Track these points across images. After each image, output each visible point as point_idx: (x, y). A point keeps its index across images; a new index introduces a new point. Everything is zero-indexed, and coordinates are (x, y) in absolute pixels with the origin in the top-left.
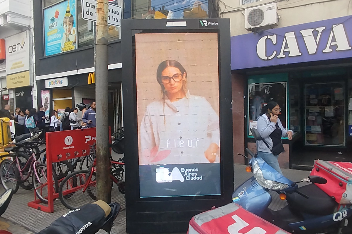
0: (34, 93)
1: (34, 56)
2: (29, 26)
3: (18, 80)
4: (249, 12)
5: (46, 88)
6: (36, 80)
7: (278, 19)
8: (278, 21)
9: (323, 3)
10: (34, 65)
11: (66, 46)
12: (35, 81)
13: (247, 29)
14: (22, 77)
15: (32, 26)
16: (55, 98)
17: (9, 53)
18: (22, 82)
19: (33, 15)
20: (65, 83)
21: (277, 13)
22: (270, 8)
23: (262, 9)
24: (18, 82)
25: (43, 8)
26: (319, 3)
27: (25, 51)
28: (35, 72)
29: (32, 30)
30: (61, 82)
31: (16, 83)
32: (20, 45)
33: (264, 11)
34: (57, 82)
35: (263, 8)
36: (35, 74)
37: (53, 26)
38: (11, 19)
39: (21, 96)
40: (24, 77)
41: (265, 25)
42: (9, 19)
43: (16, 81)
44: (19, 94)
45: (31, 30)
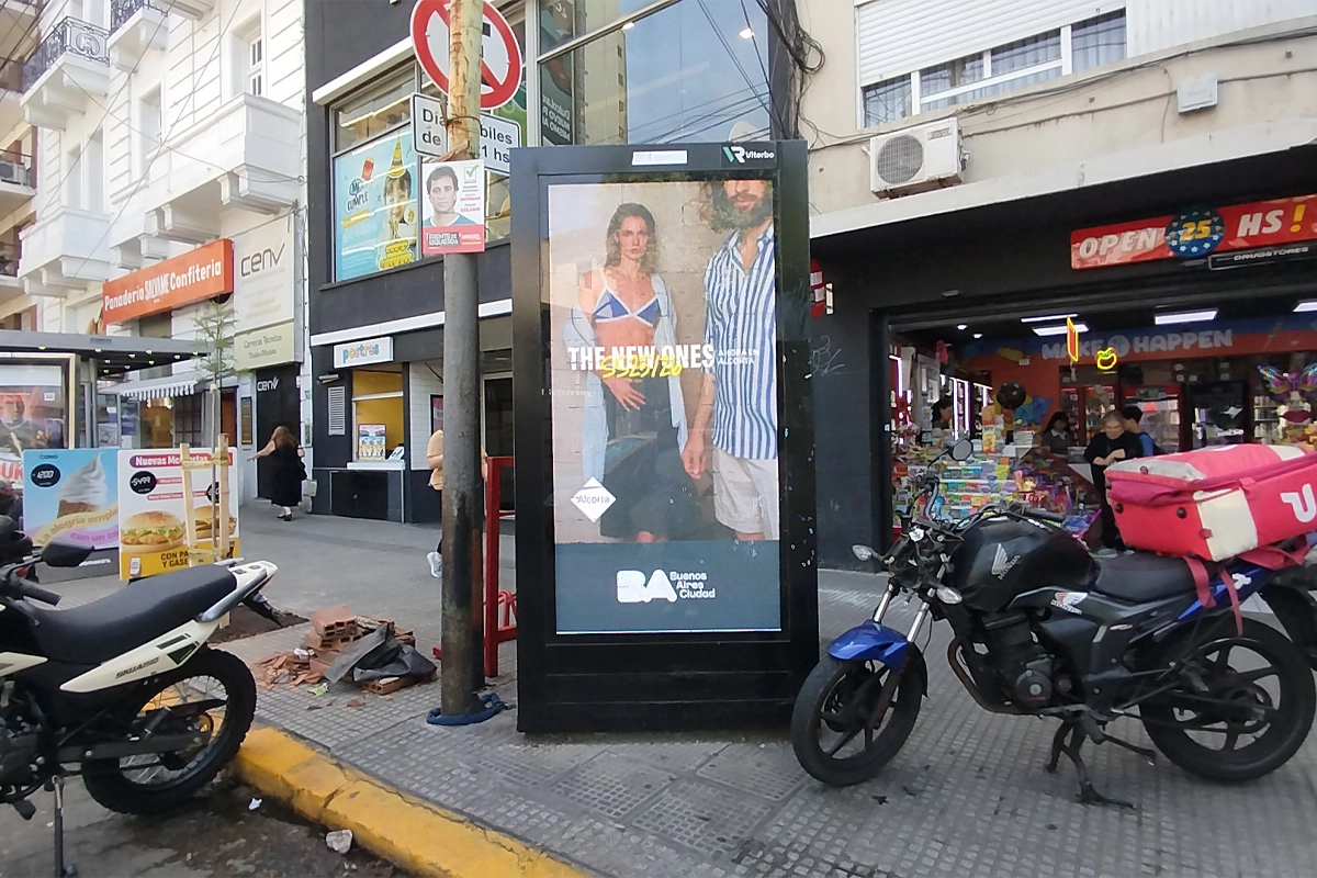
0: (305, 382)
1: (307, 283)
2: (296, 204)
3: (264, 347)
4: (883, 144)
5: (336, 366)
6: (310, 347)
7: (963, 162)
8: (964, 168)
9: (1090, 115)
10: (307, 306)
11: (390, 255)
12: (308, 350)
13: (877, 194)
14: (273, 339)
15: (304, 202)
16: (358, 396)
17: (243, 275)
18: (274, 352)
19: (305, 174)
20: (384, 352)
21: (960, 147)
22: (937, 134)
23: (916, 136)
24: (264, 353)
25: (332, 156)
26: (1080, 114)
27: (282, 270)
28: (307, 325)
29: (304, 214)
30: (376, 350)
31: (257, 355)
32: (272, 254)
33: (921, 141)
34: (364, 352)
35: (921, 133)
36: (307, 331)
37: (356, 202)
38: (249, 185)
39: (270, 391)
40: (280, 338)
41: (925, 180)
42: (244, 185)
43: (259, 349)
44: (265, 385)
45: (300, 213)
